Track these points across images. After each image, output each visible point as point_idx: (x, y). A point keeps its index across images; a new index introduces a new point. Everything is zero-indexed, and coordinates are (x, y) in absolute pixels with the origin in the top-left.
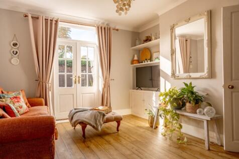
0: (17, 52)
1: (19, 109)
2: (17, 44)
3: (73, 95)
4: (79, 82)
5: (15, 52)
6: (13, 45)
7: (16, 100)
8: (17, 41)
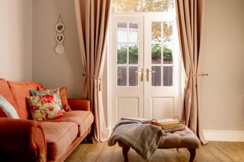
0: (62, 38)
1: (48, 112)
2: (62, 27)
3: (138, 98)
4: (148, 78)
5: (60, 38)
6: (58, 28)
7: (47, 100)
8: (63, 23)
